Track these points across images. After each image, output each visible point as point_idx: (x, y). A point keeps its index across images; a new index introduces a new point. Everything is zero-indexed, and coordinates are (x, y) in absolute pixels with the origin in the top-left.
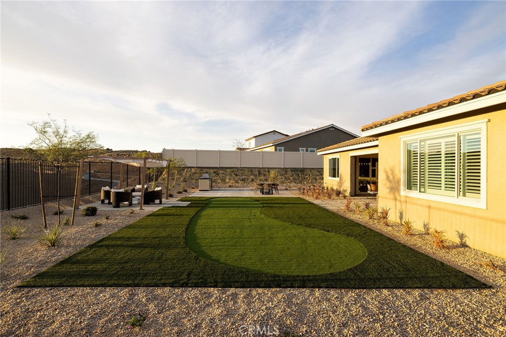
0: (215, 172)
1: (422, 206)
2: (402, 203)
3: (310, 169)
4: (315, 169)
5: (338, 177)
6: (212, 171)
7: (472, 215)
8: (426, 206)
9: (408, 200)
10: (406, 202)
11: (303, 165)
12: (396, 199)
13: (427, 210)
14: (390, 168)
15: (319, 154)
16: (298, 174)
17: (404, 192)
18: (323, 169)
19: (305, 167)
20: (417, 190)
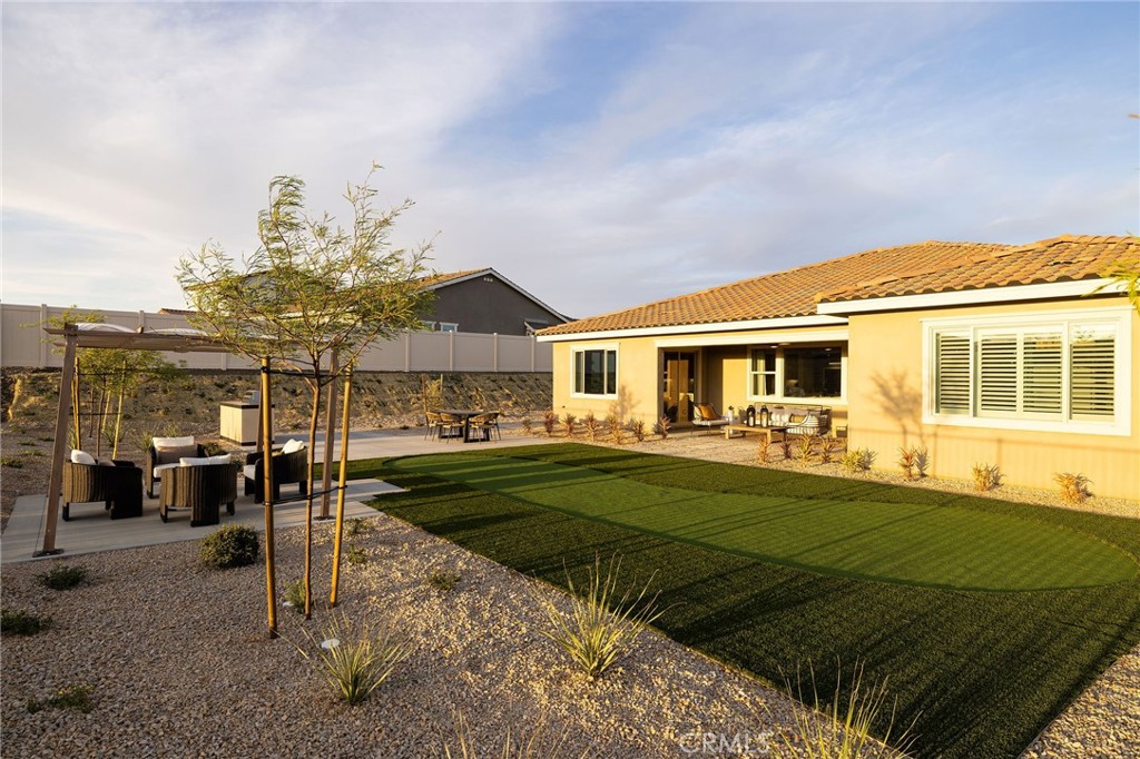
0: (221, 386)
1: (981, 440)
2: (924, 438)
3: (470, 373)
4: (481, 373)
5: (612, 390)
6: (207, 381)
7: (1103, 447)
8: (990, 440)
9: (940, 431)
10: (935, 435)
11: (454, 365)
12: (905, 432)
13: (994, 447)
14: (895, 377)
15: (540, 339)
16: (452, 387)
17: (929, 417)
18: (552, 373)
19: (458, 369)
20: (968, 413)
